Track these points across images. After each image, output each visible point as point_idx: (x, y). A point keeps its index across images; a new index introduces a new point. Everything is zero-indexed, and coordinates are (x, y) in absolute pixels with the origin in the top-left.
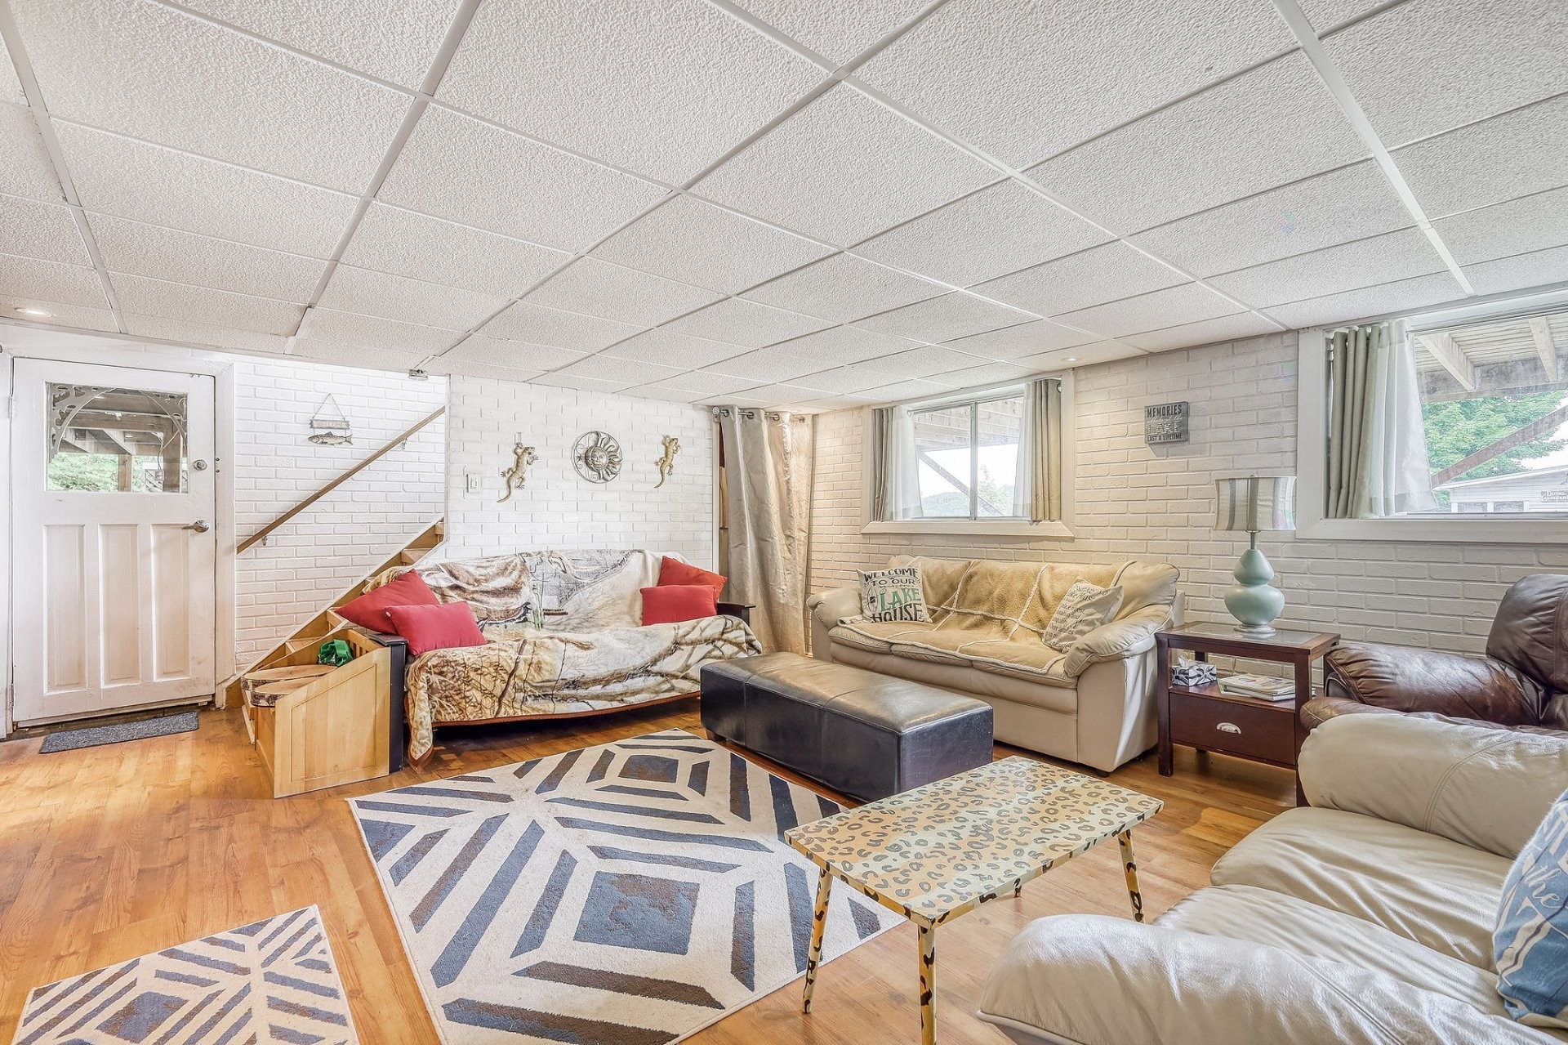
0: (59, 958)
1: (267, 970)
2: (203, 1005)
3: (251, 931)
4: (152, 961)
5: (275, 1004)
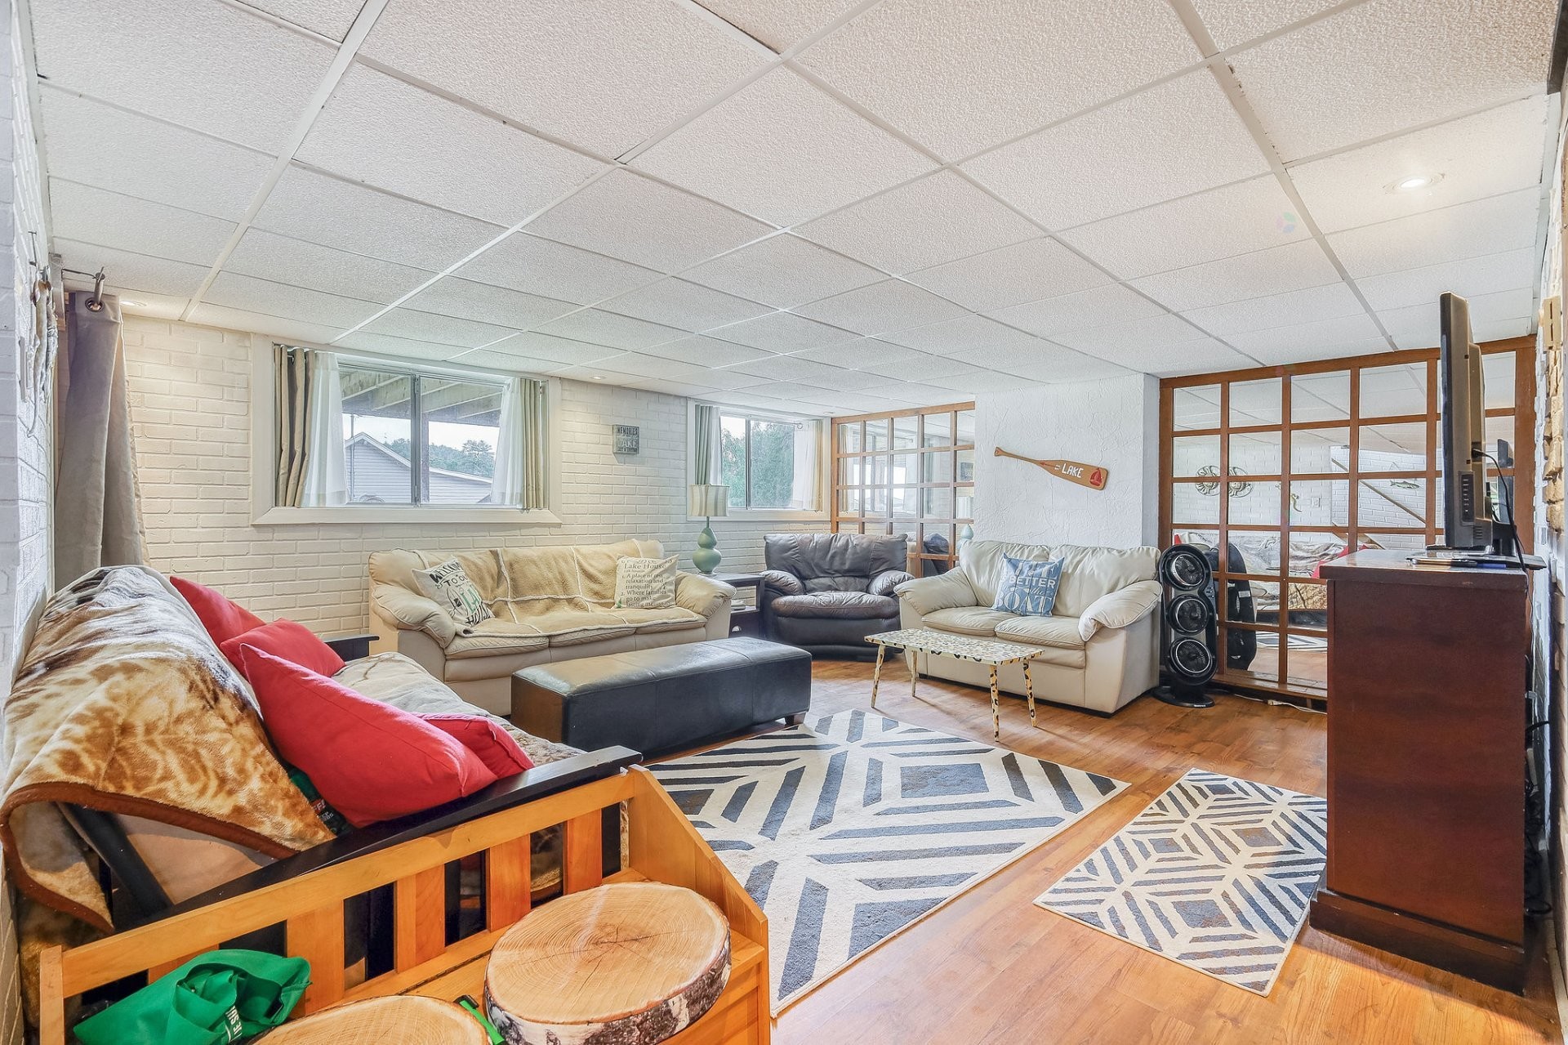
0: (1235, 1021)
1: (1115, 886)
2: (1166, 894)
3: (1092, 919)
4: (1171, 948)
5: (1133, 866)
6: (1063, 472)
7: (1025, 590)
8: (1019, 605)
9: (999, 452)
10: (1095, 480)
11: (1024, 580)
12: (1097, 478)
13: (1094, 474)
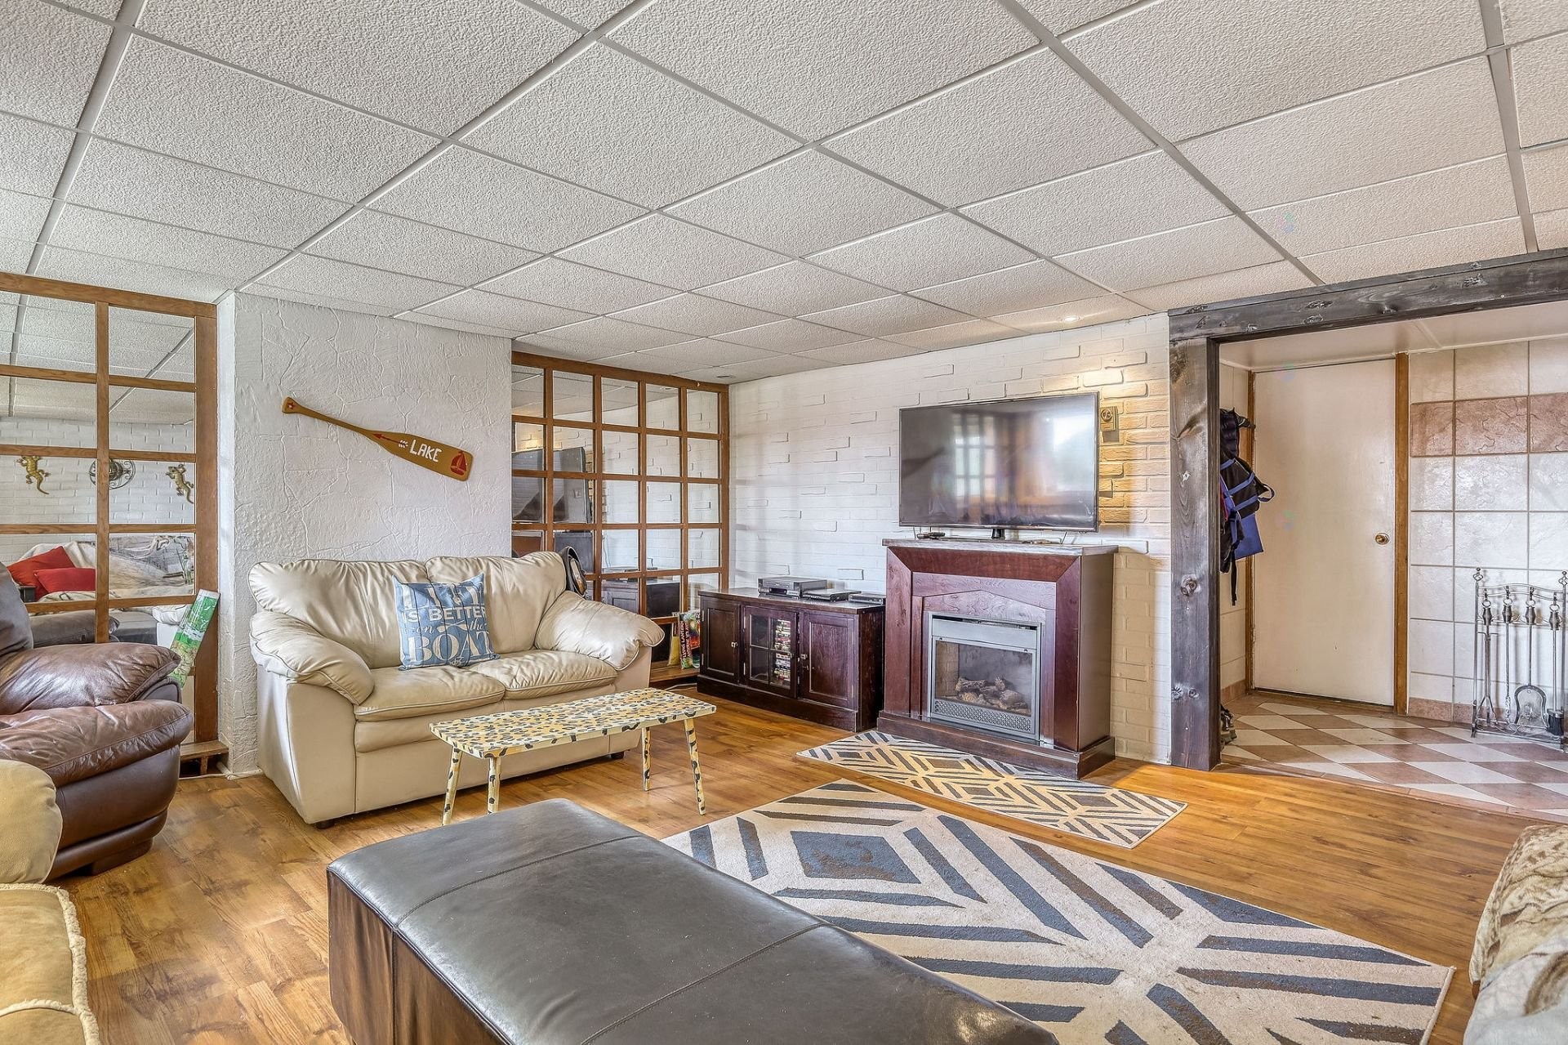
6: (412, 451)
7: (461, 626)
8: (460, 650)
9: (292, 407)
10: (457, 467)
11: (454, 613)
12: (458, 464)
13: (457, 458)
